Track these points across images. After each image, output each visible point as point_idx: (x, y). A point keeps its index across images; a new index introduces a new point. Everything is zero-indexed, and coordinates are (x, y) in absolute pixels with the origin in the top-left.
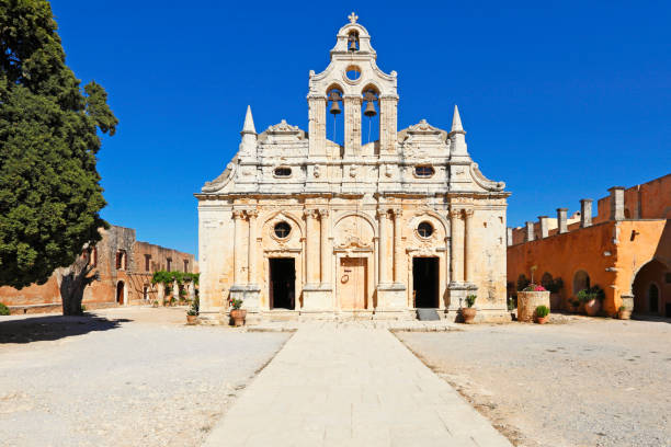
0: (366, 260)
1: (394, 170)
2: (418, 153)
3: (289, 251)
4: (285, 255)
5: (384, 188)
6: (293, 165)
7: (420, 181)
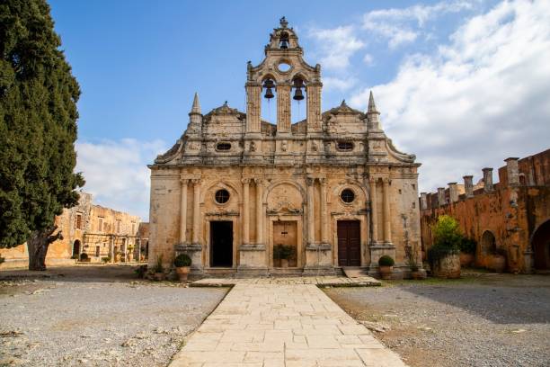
0: (295, 222)
1: (319, 144)
2: (339, 130)
3: (227, 214)
4: (224, 218)
5: (309, 160)
6: (232, 140)
7: (342, 153)
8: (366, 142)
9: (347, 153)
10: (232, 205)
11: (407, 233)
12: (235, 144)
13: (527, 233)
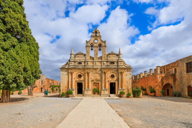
0: (99, 83)
1: (105, 63)
2: (111, 59)
3: (81, 81)
4: (80, 82)
5: (103, 67)
6: (82, 61)
7: (111, 65)
8: (118, 62)
9: (113, 65)
10: (82, 78)
11: (128, 86)
12: (83, 63)
13: (161, 86)
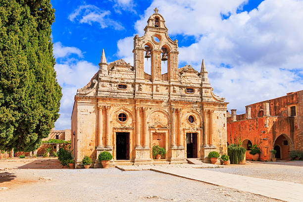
1: (177, 89)
2: (187, 81)
4: (124, 131)
5: (172, 98)
7: (188, 95)
11: (220, 140)
12: (129, 86)
